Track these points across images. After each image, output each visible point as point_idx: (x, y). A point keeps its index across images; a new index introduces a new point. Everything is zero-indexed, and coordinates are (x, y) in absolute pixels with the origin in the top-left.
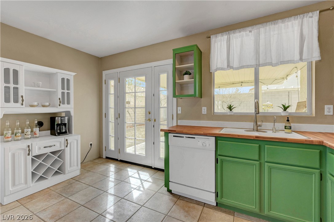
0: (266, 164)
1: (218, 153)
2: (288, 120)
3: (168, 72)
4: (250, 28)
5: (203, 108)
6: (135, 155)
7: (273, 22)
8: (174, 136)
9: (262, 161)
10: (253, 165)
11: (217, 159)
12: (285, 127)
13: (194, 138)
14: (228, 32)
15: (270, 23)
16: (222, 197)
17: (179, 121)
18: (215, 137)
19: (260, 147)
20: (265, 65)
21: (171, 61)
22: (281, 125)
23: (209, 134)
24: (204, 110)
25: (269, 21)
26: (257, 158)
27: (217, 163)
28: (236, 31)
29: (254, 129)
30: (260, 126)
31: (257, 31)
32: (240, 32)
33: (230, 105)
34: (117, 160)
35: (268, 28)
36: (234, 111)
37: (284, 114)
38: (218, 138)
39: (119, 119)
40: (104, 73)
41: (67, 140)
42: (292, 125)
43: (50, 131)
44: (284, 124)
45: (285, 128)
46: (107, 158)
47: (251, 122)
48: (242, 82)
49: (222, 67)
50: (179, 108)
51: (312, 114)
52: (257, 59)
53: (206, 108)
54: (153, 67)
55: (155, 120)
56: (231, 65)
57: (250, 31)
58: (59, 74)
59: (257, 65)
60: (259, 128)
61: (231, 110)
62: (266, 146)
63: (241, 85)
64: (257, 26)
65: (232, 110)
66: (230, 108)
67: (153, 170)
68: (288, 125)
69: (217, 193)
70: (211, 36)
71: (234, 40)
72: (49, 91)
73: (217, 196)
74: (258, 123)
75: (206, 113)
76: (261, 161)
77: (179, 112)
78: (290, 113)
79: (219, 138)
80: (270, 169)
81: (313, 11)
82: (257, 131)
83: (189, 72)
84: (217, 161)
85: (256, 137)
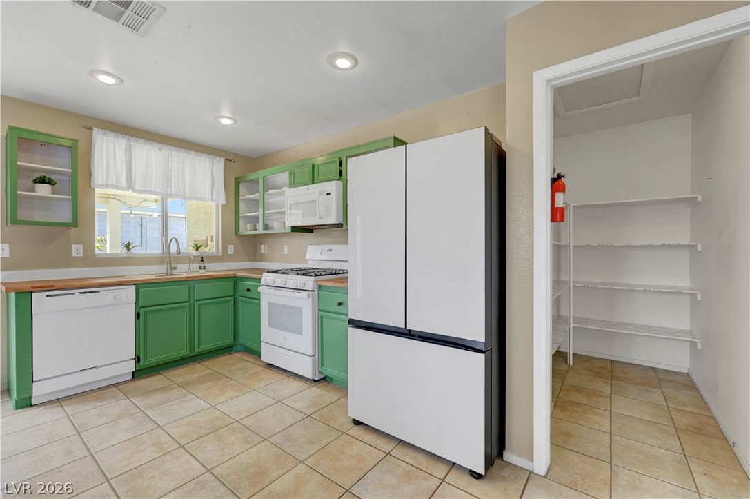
0: (196, 303)
1: (141, 304)
2: (202, 260)
4: (159, 145)
5: (75, 246)
8: (47, 296)
10: (183, 307)
11: (139, 314)
12: (200, 267)
13: (99, 291)
16: (145, 359)
17: (3, 273)
18: (136, 285)
19: (189, 287)
20: (176, 196)
23: (126, 282)
24: (77, 250)
25: (183, 148)
27: (139, 318)
28: (140, 140)
29: (167, 274)
30: (175, 268)
31: (168, 152)
32: (145, 144)
35: (181, 155)
37: (195, 253)
38: (139, 286)
42: (206, 264)
44: (198, 265)
45: (200, 269)
47: (163, 264)
51: (219, 253)
56: (133, 187)
57: (160, 150)
59: (165, 193)
60: (173, 271)
61: (129, 250)
62: (195, 285)
64: (168, 146)
65: (131, 251)
66: (128, 246)
68: (202, 265)
69: (139, 357)
70: (94, 129)
71: (137, 149)
73: (138, 361)
74: (172, 266)
75: (80, 255)
76: (191, 302)
78: (201, 253)
79: (142, 286)
80: (199, 307)
81: (221, 156)
82: (171, 275)
83: (50, 179)
84: (138, 316)
85: (187, 277)
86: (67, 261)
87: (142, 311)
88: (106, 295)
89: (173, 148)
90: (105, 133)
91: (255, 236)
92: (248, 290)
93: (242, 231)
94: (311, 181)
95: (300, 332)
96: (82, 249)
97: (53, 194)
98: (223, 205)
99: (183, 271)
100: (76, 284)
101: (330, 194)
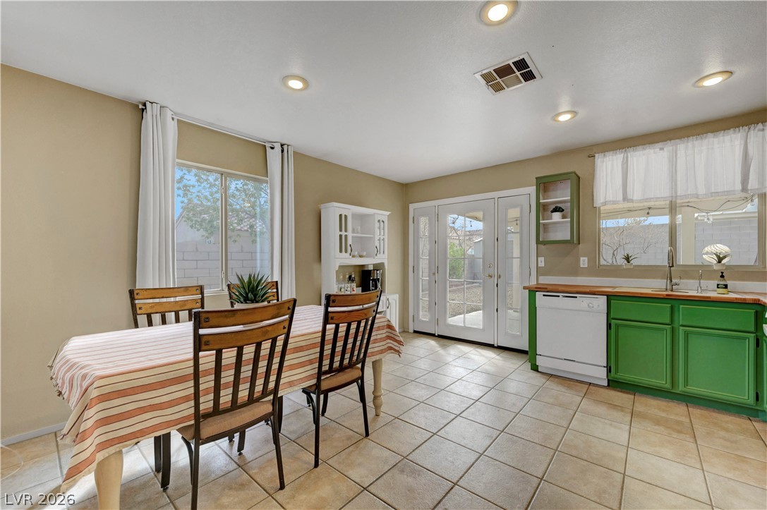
0: (681, 328)
1: (612, 315)
2: (722, 276)
3: (522, 205)
4: (660, 145)
5: (582, 259)
6: (465, 328)
7: (699, 137)
8: (544, 295)
9: (676, 325)
10: (662, 330)
11: (610, 325)
13: (576, 297)
14: (624, 150)
15: (694, 137)
16: (617, 371)
17: (540, 278)
18: (607, 296)
19: (672, 308)
21: (532, 190)
22: (713, 284)
23: (598, 292)
25: (693, 135)
26: (668, 321)
27: (610, 329)
28: (638, 148)
29: (667, 289)
30: (677, 284)
31: (673, 149)
32: (644, 149)
33: (628, 255)
34: (433, 335)
35: (690, 144)
36: (634, 262)
37: (717, 267)
38: (610, 297)
39: (437, 274)
40: (412, 207)
41: (388, 299)
42: (729, 282)
43: (361, 288)
45: (718, 287)
46: (415, 332)
47: (662, 278)
48: (650, 208)
49: (615, 200)
50: (541, 259)
52: (672, 188)
53: (586, 259)
54: (496, 199)
55: (499, 277)
56: (630, 196)
57: (662, 149)
58: (376, 215)
59: (672, 196)
60: (674, 287)
61: (629, 262)
62: (681, 306)
63: (648, 213)
64: (672, 141)
65: (631, 262)
66: (628, 259)
67: (496, 350)
68: (722, 283)
69: (610, 367)
70: (597, 155)
71: (635, 158)
72: (361, 238)
73: (609, 370)
74: (674, 281)
75: (586, 266)
76: (674, 326)
77: (542, 264)
79: (612, 298)
80: (687, 335)
81: (764, 122)
82: (672, 291)
83: (560, 208)
84: (609, 326)
85: (667, 295)
86: (576, 271)
87: (613, 322)
88: (583, 302)
89: (678, 141)
99: (690, 288)
100: (560, 289)
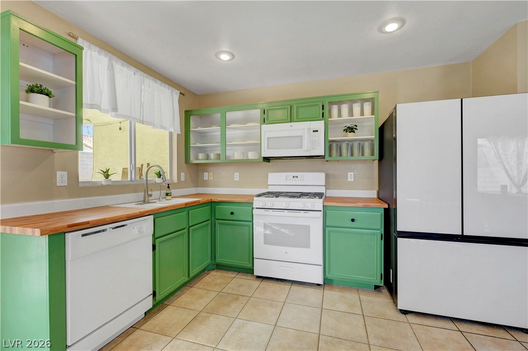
2: (168, 187)
5: (59, 173)
8: (83, 235)
13: (126, 225)
18: (153, 215)
24: (61, 178)
27: (154, 250)
28: (120, 60)
29: (144, 201)
30: (151, 195)
37: (158, 180)
51: (173, 180)
53: (65, 173)
57: (135, 74)
61: (106, 177)
65: (109, 178)
69: (154, 291)
75: (66, 185)
81: (178, 90)
84: (153, 247)
85: (186, 204)
89: (145, 75)
90: (90, 46)
91: (197, 164)
92: (232, 213)
93: (193, 160)
94: (289, 120)
95: (307, 246)
96: (66, 177)
97: (50, 107)
98: (178, 135)
101: (317, 131)
